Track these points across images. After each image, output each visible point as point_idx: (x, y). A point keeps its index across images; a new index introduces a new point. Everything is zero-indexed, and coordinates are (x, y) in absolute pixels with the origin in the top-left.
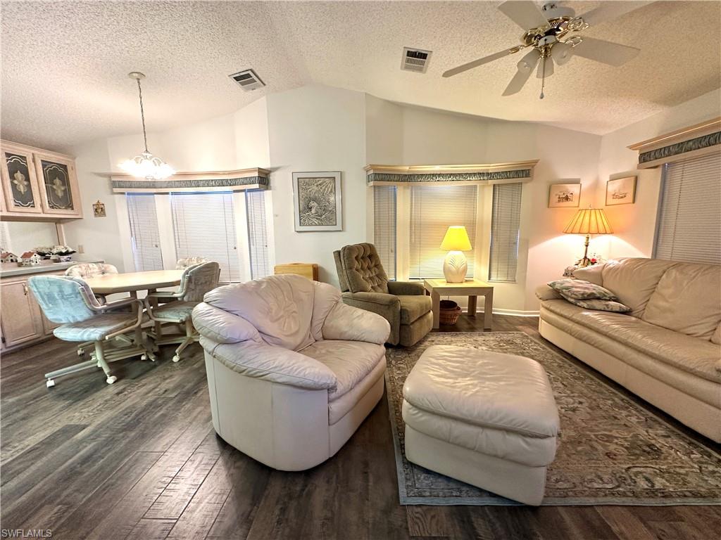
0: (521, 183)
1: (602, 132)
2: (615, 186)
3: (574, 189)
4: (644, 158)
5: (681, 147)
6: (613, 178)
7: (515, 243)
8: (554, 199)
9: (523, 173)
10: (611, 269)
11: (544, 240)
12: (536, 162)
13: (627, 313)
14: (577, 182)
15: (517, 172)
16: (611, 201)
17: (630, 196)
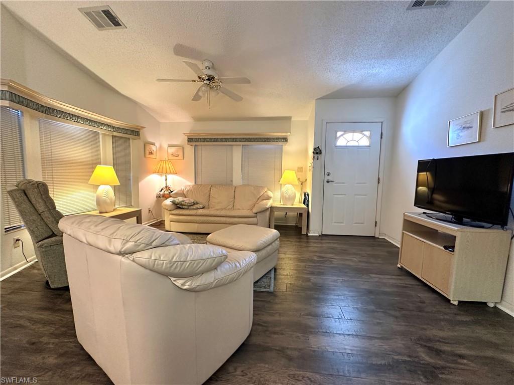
0: (129, 139)
1: (162, 121)
2: (172, 150)
3: (153, 148)
4: (190, 140)
5: (204, 140)
6: (170, 146)
7: (130, 180)
8: (147, 152)
9: (135, 132)
10: (188, 191)
11: (146, 177)
12: (144, 128)
13: (203, 208)
14: (154, 144)
15: (133, 131)
16: (170, 157)
17: (181, 156)
